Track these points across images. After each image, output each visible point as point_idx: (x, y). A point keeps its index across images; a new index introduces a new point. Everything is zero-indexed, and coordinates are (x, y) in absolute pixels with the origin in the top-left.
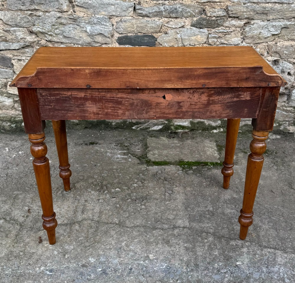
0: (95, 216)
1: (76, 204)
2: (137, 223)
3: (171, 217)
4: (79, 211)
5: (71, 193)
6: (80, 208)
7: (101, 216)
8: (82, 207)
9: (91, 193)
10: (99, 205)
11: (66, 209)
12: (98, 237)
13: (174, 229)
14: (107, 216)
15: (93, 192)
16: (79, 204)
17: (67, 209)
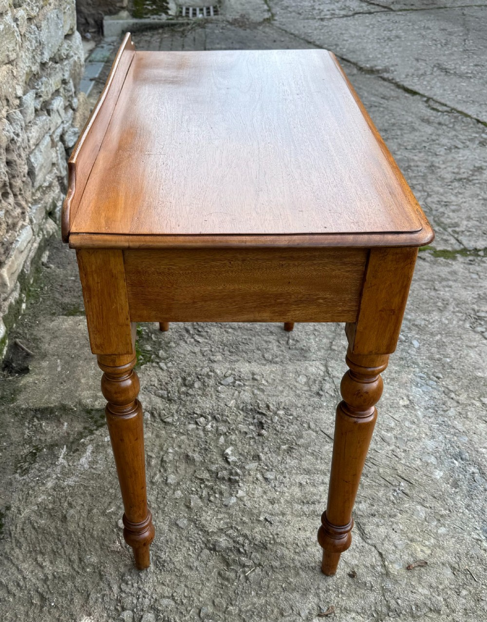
0: (323, 480)
1: (289, 517)
2: (330, 419)
3: (302, 379)
4: (311, 509)
5: (248, 533)
6: (301, 508)
7: (321, 471)
8: (297, 507)
9: (243, 497)
10: (285, 477)
11: (311, 533)
12: (381, 470)
13: (334, 377)
14: (319, 462)
15: (241, 493)
16: (288, 513)
17: (308, 532)
